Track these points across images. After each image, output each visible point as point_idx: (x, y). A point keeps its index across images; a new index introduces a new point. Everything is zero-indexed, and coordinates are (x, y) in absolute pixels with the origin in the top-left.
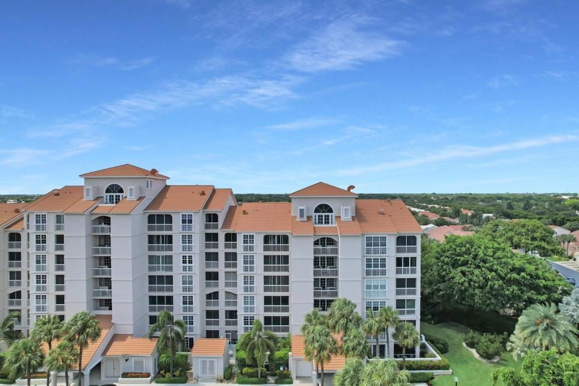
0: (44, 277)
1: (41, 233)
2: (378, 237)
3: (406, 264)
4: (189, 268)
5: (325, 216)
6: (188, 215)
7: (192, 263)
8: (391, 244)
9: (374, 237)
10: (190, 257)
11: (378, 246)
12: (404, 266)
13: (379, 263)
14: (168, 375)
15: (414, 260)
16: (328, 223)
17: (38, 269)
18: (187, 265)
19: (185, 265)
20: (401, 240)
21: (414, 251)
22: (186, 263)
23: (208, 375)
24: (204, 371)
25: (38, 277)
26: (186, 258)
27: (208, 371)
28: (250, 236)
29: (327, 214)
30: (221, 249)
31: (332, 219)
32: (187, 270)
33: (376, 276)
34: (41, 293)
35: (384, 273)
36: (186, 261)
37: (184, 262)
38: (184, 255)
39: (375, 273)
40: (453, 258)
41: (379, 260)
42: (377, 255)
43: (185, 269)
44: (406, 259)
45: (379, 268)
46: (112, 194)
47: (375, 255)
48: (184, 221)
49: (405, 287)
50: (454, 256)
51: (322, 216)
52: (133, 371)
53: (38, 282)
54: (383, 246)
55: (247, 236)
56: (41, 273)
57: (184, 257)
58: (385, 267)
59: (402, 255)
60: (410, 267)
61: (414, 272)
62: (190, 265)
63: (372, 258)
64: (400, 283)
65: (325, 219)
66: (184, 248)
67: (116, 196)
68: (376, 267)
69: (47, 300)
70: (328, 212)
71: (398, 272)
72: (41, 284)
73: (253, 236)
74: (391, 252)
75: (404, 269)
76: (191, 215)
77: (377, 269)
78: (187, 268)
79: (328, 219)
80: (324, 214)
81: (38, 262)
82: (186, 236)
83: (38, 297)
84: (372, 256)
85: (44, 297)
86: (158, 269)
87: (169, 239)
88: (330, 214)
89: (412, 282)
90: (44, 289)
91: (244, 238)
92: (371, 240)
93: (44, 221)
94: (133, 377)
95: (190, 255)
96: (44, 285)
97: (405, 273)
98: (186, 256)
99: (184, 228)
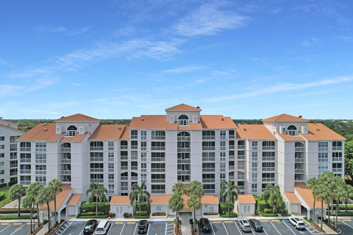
0: (145, 164)
1: (144, 141)
2: (324, 142)
3: (337, 156)
4: (224, 159)
5: (293, 131)
6: (224, 131)
7: (225, 156)
8: (330, 145)
9: (325, 142)
10: (224, 153)
11: (324, 146)
12: (336, 157)
13: (325, 155)
14: (227, 213)
15: (341, 154)
16: (294, 135)
17: (142, 160)
18: (223, 157)
19: (221, 157)
20: (334, 144)
21: (341, 149)
22: (222, 156)
23: (247, 213)
24: (245, 211)
25: (142, 164)
26: (222, 154)
27: (247, 211)
28: (255, 142)
29: (294, 130)
30: (236, 149)
31: (296, 133)
32: (223, 160)
33: (324, 162)
34: (144, 173)
35: (327, 160)
36: (222, 155)
37: (221, 156)
38: (221, 152)
39: (323, 160)
40: (348, 154)
41: (325, 154)
42: (323, 151)
43: (221, 159)
44: (337, 153)
45: (325, 158)
46: (182, 120)
47: (322, 151)
48: (221, 134)
49: (336, 168)
50: (349, 153)
51: (291, 131)
52: (208, 212)
53: (142, 167)
54: (326, 146)
55: (254, 142)
56: (144, 162)
57: (221, 153)
58: (327, 157)
59: (335, 151)
60: (339, 157)
61: (341, 160)
62: (224, 157)
63: (321, 153)
64: (334, 165)
65: (293, 133)
66: (221, 149)
67: (184, 121)
68: (323, 157)
69: (147, 176)
70: (294, 129)
71: (333, 160)
72: (144, 168)
73: (257, 142)
74: (330, 150)
75: (336, 158)
76: (225, 131)
77: (323, 158)
78: (223, 159)
79: (294, 133)
80: (292, 130)
81: (142, 156)
82: (222, 142)
83: (142, 175)
84: (321, 152)
85: (145, 175)
86: (207, 160)
87: (213, 144)
88: (295, 130)
89: (340, 165)
90: (145, 171)
91: (253, 143)
92: (324, 144)
93: (146, 134)
94: (210, 215)
95: (224, 152)
96: (145, 168)
97: (336, 160)
98: (222, 153)
99: (221, 138)
